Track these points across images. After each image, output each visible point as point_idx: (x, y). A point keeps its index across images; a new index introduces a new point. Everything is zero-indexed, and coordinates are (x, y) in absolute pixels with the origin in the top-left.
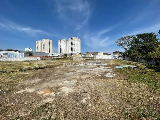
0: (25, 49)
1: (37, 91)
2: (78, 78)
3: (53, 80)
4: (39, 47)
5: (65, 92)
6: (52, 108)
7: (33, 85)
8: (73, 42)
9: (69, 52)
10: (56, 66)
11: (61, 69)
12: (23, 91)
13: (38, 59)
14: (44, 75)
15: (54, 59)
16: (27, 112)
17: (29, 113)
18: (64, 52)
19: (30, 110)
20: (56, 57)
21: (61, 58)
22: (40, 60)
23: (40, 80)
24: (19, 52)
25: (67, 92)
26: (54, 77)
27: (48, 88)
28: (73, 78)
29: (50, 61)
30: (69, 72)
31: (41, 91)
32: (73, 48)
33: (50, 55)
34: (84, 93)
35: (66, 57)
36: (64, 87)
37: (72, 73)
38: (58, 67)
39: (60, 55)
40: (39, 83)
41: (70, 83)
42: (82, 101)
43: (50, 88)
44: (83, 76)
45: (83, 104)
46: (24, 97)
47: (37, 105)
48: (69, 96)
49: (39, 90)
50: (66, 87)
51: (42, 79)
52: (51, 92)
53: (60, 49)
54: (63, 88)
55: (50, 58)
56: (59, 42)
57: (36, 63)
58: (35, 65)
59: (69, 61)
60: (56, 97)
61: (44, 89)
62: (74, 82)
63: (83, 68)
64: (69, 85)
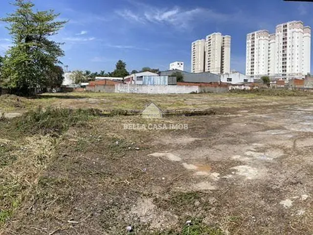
0: (170, 66)
1: (184, 161)
2: (289, 145)
3: (220, 146)
4: (198, 59)
5: (245, 177)
6: (207, 202)
7: (178, 147)
8: (288, 36)
9: (275, 71)
10: (234, 111)
11: (246, 120)
12: (161, 154)
13: (195, 92)
14: (203, 131)
15: (231, 91)
16: (164, 194)
17: (167, 196)
18: (261, 71)
19: (168, 191)
20: (237, 87)
21: (250, 90)
22: (199, 93)
23: (192, 139)
24: (159, 74)
25: (250, 178)
26: (226, 138)
27: (207, 160)
28: (273, 146)
29: (221, 98)
30: (267, 129)
31: (192, 163)
32: (288, 57)
33: (224, 80)
34: (292, 183)
35: (265, 86)
36: (244, 165)
37: (273, 133)
38: (239, 115)
39: (249, 81)
40: (191, 147)
41: (262, 158)
42: (282, 203)
43: (211, 162)
44: (302, 141)
45: (282, 211)
46: (161, 166)
47: (181, 188)
48: (252, 187)
49: (187, 161)
50: (250, 165)
51: (197, 139)
52: (212, 171)
53: (250, 62)
54: (240, 166)
55: (222, 87)
56: (249, 41)
57: (190, 101)
58: (187, 105)
59: (275, 98)
60: (220, 183)
61: (197, 160)
62: (273, 155)
63: (309, 120)
64: (258, 163)
